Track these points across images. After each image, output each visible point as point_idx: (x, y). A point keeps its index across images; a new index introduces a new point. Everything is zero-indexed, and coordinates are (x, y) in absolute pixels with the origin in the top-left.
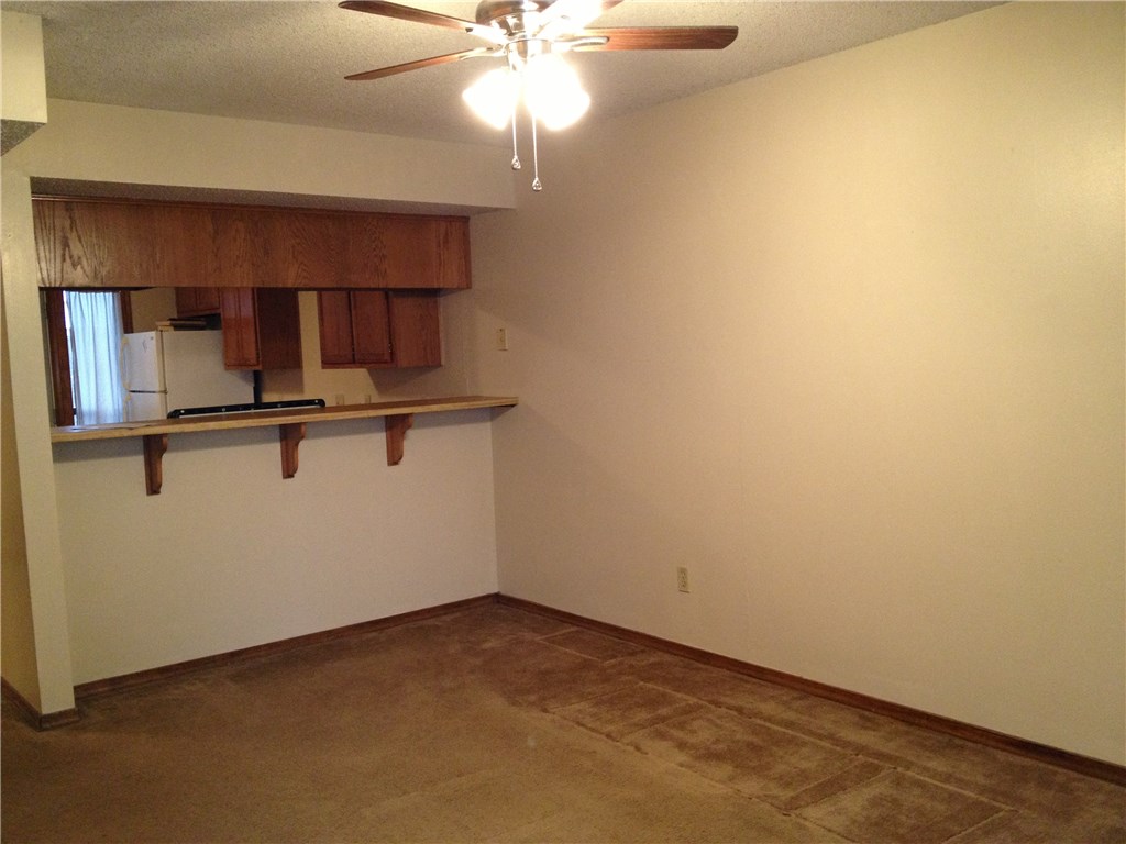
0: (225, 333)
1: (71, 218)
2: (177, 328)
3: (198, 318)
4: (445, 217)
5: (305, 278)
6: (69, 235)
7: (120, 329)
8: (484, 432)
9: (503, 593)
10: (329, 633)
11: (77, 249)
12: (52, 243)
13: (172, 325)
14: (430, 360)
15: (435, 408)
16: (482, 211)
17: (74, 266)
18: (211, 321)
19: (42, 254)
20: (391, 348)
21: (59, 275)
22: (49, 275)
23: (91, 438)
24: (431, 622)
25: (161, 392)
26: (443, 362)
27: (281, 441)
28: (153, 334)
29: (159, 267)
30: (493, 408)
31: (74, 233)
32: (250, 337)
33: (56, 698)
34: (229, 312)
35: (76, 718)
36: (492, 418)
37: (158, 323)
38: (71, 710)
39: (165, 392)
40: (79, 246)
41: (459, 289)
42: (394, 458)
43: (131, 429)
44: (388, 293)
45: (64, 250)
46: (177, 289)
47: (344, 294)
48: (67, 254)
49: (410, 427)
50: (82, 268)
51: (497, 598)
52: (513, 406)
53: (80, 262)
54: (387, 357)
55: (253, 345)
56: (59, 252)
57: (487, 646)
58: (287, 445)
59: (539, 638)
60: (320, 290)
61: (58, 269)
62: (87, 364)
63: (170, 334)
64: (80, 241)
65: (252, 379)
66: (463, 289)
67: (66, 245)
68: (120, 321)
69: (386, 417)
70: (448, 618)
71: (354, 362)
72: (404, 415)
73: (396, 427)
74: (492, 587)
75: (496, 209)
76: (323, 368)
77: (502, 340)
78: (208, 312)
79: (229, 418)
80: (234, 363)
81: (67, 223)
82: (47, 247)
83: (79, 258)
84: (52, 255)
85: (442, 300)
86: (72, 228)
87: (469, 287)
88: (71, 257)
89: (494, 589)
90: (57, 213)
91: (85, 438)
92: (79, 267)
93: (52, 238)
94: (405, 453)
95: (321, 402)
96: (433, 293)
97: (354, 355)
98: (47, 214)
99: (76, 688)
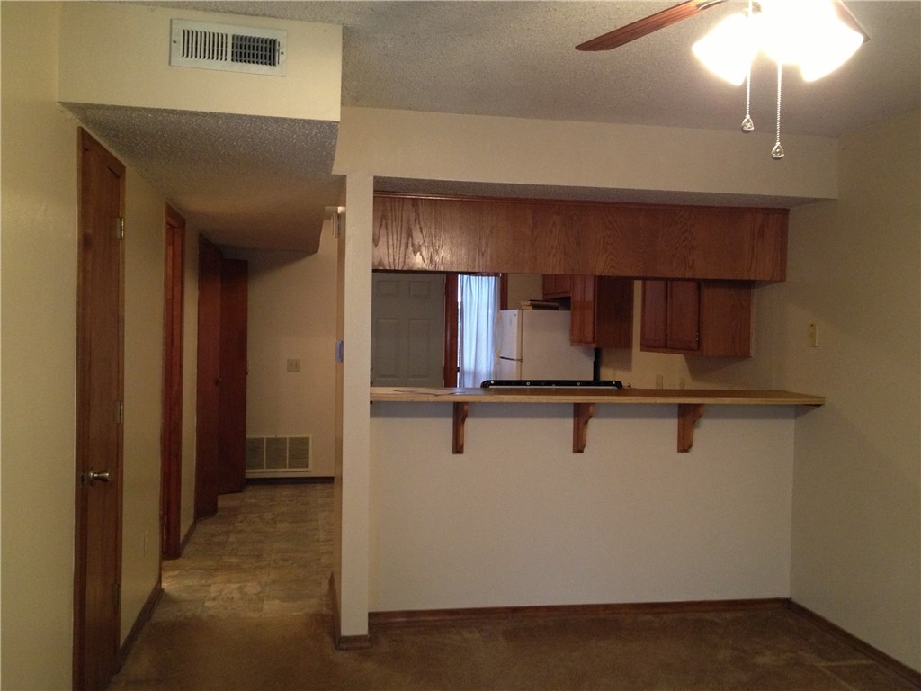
0: (572, 314)
1: (416, 212)
2: (535, 307)
3: (554, 300)
4: (762, 209)
5: (613, 267)
6: (412, 227)
7: (498, 305)
8: (787, 428)
9: (795, 599)
10: (607, 607)
11: (418, 238)
12: (399, 233)
13: (531, 305)
14: (738, 349)
15: (727, 400)
16: (803, 202)
17: (415, 253)
18: (563, 302)
19: (391, 242)
20: (699, 337)
21: (402, 260)
22: (394, 260)
23: (403, 400)
24: (709, 616)
25: (518, 360)
26: (752, 353)
27: (574, 417)
28: (516, 311)
29: (483, 254)
30: (797, 406)
31: (418, 226)
32: (589, 318)
33: (354, 623)
34: (577, 296)
35: (367, 644)
36: (796, 416)
37: (522, 303)
38: (365, 636)
39: (521, 360)
40: (420, 236)
41: (771, 282)
42: (685, 446)
43: (437, 396)
44: (701, 284)
45: (408, 239)
46: (544, 275)
47: (662, 284)
48: (410, 242)
49: (700, 417)
50: (421, 254)
51: (787, 604)
52: (819, 406)
53: (419, 250)
54: (694, 345)
55: (591, 326)
56: (404, 241)
57: (760, 660)
58: (579, 423)
59: (821, 664)
60: (644, 279)
61: (402, 255)
62: (471, 333)
63: (529, 312)
64: (421, 231)
65: (593, 355)
66: (776, 281)
67: (410, 235)
68: (498, 300)
69: (680, 405)
70: (728, 616)
71: (666, 347)
72: (695, 405)
73: (688, 416)
74: (783, 592)
75: (815, 200)
76: (641, 350)
77: (812, 336)
78: (562, 296)
79: (533, 392)
80: (577, 340)
81: (413, 216)
82: (395, 237)
83: (420, 246)
84: (398, 243)
85: (755, 292)
86: (415, 220)
87: (783, 279)
88: (413, 245)
89: (785, 594)
90: (405, 208)
91: (398, 400)
92: (419, 253)
93: (399, 229)
94: (694, 443)
95: (619, 384)
96: (748, 285)
97: (666, 341)
98: (397, 209)
99: (371, 615)
